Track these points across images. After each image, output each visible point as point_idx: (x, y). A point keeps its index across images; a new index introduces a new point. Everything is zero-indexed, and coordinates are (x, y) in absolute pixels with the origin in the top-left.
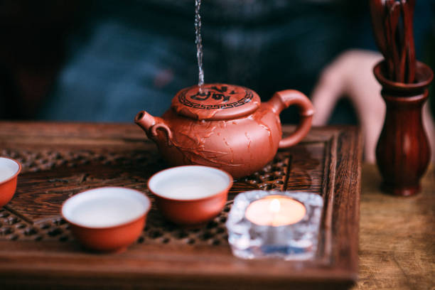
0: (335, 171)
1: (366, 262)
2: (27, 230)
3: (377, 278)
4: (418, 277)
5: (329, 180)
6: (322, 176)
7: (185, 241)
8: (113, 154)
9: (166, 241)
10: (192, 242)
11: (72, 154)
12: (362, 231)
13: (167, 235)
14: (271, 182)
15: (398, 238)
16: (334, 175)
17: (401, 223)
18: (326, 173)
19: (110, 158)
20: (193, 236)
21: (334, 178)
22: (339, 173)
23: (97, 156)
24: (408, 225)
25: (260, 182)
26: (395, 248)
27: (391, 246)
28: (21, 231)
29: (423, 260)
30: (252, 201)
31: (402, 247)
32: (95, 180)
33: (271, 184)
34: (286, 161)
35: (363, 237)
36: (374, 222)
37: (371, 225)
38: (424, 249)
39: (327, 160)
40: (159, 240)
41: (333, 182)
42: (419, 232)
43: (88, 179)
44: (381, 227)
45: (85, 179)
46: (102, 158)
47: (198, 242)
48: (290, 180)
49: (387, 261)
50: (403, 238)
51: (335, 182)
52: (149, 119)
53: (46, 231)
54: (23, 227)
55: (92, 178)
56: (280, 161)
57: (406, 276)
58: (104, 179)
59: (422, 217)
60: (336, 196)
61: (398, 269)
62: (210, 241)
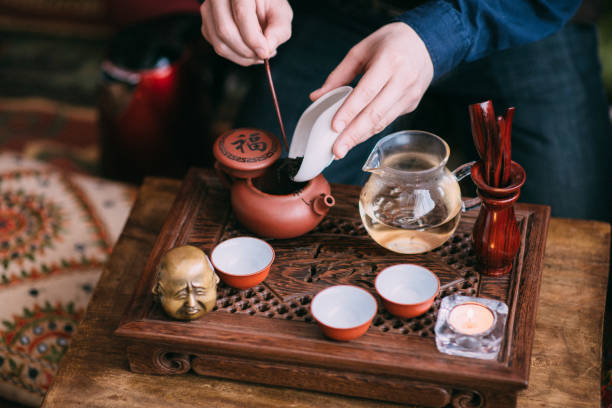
0: (522, 263)
1: (540, 336)
2: (279, 307)
3: (547, 354)
4: (579, 356)
7: (401, 330)
9: (386, 330)
10: (406, 332)
12: (541, 301)
13: (388, 323)
15: (569, 312)
17: (573, 295)
20: (406, 326)
21: (520, 271)
22: (525, 266)
24: (579, 298)
26: (565, 322)
27: (563, 320)
28: (274, 308)
29: (586, 338)
31: (571, 322)
35: (541, 309)
36: (551, 292)
37: (549, 296)
38: (589, 326)
40: (381, 328)
41: (519, 276)
42: (587, 306)
44: (557, 298)
47: (411, 333)
49: (556, 337)
50: (573, 313)
51: (521, 277)
53: (294, 310)
54: (276, 304)
55: (325, 250)
57: (570, 354)
59: (592, 290)
61: (564, 346)
62: (420, 333)
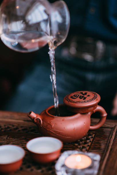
0: (112, 142)
5: (108, 146)
6: (106, 144)
7: (40, 171)
8: (22, 127)
9: (32, 170)
10: (43, 171)
11: (5, 126)
13: (33, 168)
14: (84, 145)
16: (112, 144)
18: (108, 143)
19: (20, 129)
20: (44, 169)
21: (111, 146)
22: (114, 143)
23: (15, 127)
25: (80, 145)
30: (69, 155)
32: (11, 139)
33: (84, 146)
34: (93, 136)
39: (110, 136)
40: (29, 170)
41: (110, 147)
43: (8, 138)
45: (7, 138)
46: (17, 128)
47: (45, 172)
48: (92, 145)
51: (111, 148)
52: (33, 115)
55: (10, 138)
56: (90, 135)
58: (15, 138)
60: (110, 155)
